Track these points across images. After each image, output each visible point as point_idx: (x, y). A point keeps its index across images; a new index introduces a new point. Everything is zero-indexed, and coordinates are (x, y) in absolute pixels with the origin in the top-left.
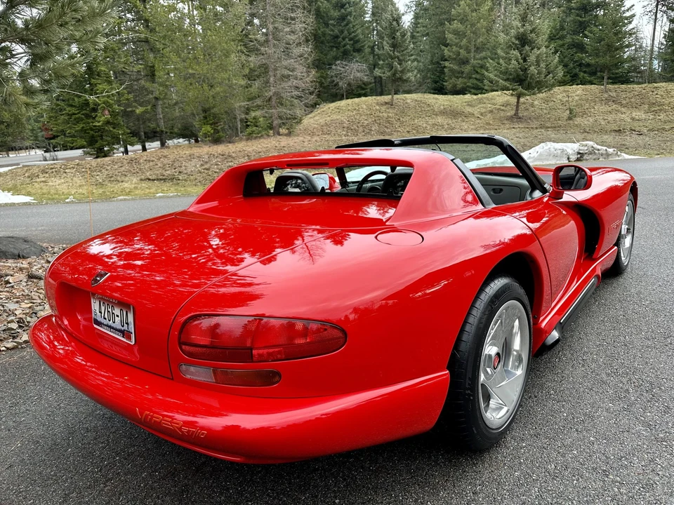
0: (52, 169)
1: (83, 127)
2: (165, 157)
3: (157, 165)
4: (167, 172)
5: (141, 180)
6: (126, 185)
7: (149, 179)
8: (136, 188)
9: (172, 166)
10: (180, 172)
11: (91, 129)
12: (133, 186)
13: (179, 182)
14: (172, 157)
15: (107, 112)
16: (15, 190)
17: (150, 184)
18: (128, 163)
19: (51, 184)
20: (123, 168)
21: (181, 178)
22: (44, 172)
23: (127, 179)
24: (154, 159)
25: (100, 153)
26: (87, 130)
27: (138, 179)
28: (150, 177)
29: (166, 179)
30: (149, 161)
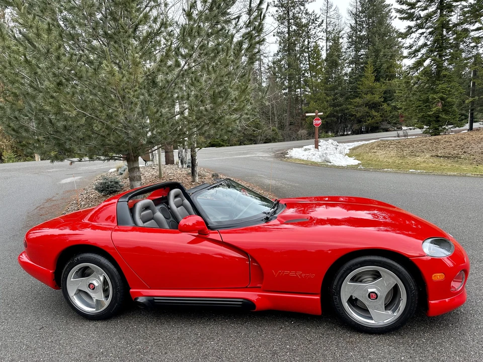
0: (383, 144)
1: (423, 115)
2: (462, 139)
3: (451, 145)
4: (455, 152)
5: (432, 156)
6: (419, 159)
7: (438, 156)
8: (424, 162)
9: (462, 147)
10: (465, 152)
11: (429, 116)
12: (423, 160)
13: (459, 160)
14: (467, 139)
15: (440, 104)
16: (357, 157)
17: (435, 159)
18: (431, 143)
19: (377, 154)
20: (425, 146)
21: (463, 156)
22: (378, 146)
23: (423, 154)
24: (452, 140)
25: (436, 132)
26: (426, 116)
27: (430, 155)
28: (439, 155)
29: (450, 157)
30: (448, 142)
